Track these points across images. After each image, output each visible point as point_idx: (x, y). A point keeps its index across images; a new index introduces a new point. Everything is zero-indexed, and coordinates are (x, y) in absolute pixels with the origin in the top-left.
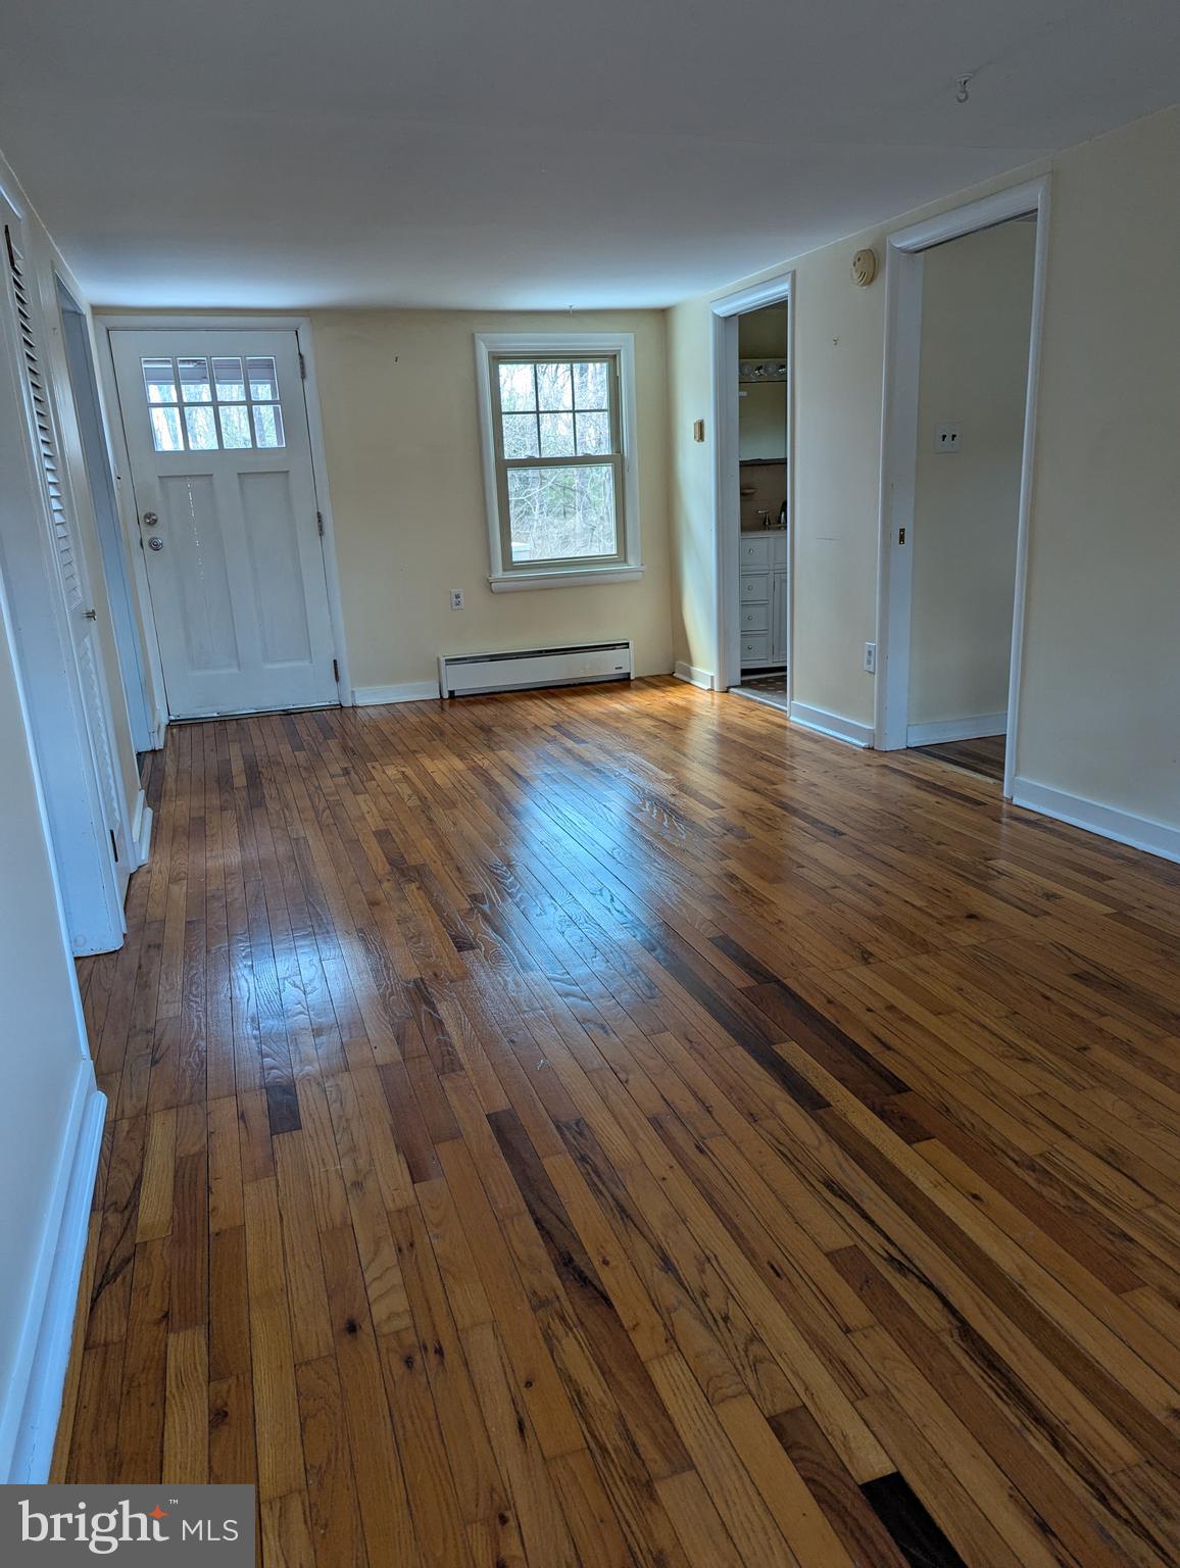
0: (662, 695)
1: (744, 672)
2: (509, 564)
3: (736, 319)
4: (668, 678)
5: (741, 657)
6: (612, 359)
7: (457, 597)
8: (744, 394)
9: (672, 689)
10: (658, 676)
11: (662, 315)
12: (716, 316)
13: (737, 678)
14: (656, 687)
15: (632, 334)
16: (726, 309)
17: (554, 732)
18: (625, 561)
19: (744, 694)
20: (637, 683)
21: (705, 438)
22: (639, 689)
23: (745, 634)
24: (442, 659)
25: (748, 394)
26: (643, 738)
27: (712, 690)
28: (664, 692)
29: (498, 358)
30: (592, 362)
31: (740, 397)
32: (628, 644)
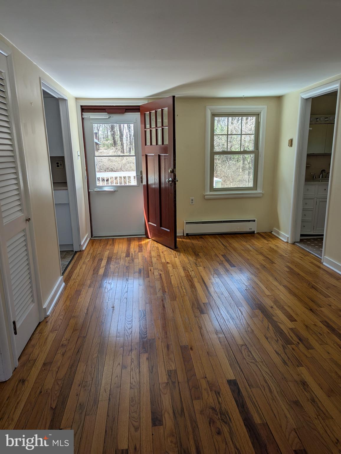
0: (267, 242)
1: (302, 235)
2: (212, 189)
3: (311, 99)
4: (270, 234)
5: (301, 229)
6: (257, 115)
7: (192, 200)
8: (311, 129)
9: (271, 239)
10: (265, 232)
11: (279, 99)
12: (302, 98)
13: (298, 238)
14: (265, 238)
15: (267, 106)
16: (306, 96)
17: (222, 258)
18: (256, 190)
19: (301, 246)
20: (257, 235)
21: (293, 146)
22: (257, 238)
23: (303, 221)
24: (185, 222)
25: (312, 129)
26: (259, 267)
27: (287, 242)
28: (268, 241)
29: (214, 115)
30: (250, 116)
31: (309, 130)
32: (255, 220)
